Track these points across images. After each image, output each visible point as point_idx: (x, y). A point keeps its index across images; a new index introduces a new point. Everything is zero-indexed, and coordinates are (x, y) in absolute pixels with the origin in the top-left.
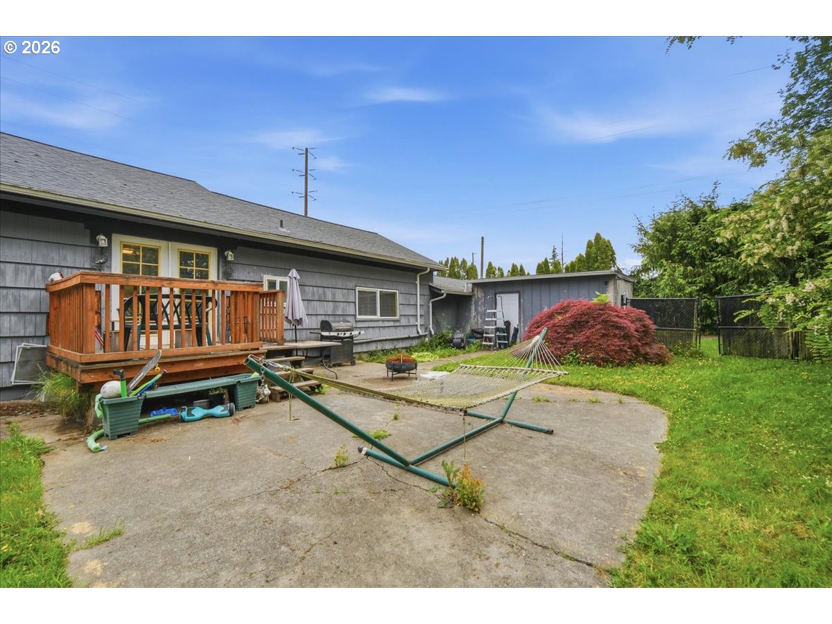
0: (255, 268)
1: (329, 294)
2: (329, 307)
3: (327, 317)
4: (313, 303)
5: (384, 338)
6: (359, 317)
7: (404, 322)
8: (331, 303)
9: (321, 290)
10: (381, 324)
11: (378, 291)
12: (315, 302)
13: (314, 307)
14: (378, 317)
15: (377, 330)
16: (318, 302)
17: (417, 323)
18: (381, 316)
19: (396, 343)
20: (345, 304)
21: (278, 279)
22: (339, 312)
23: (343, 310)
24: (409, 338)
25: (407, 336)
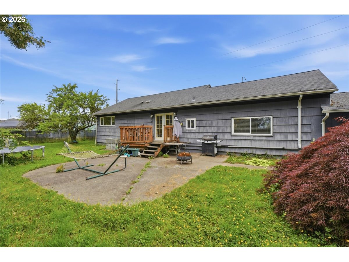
0: (183, 116)
1: (214, 123)
2: (215, 129)
3: (213, 133)
4: (206, 127)
5: (255, 147)
6: (233, 134)
7: (278, 137)
8: (216, 127)
9: (210, 122)
10: (252, 138)
11: (250, 118)
12: (207, 127)
13: (206, 129)
14: (250, 134)
15: (248, 141)
16: (209, 127)
17: (297, 139)
18: (252, 133)
19: (267, 151)
20: (224, 127)
21: (191, 119)
22: (221, 131)
23: (223, 130)
24: (283, 149)
25: (282, 148)
